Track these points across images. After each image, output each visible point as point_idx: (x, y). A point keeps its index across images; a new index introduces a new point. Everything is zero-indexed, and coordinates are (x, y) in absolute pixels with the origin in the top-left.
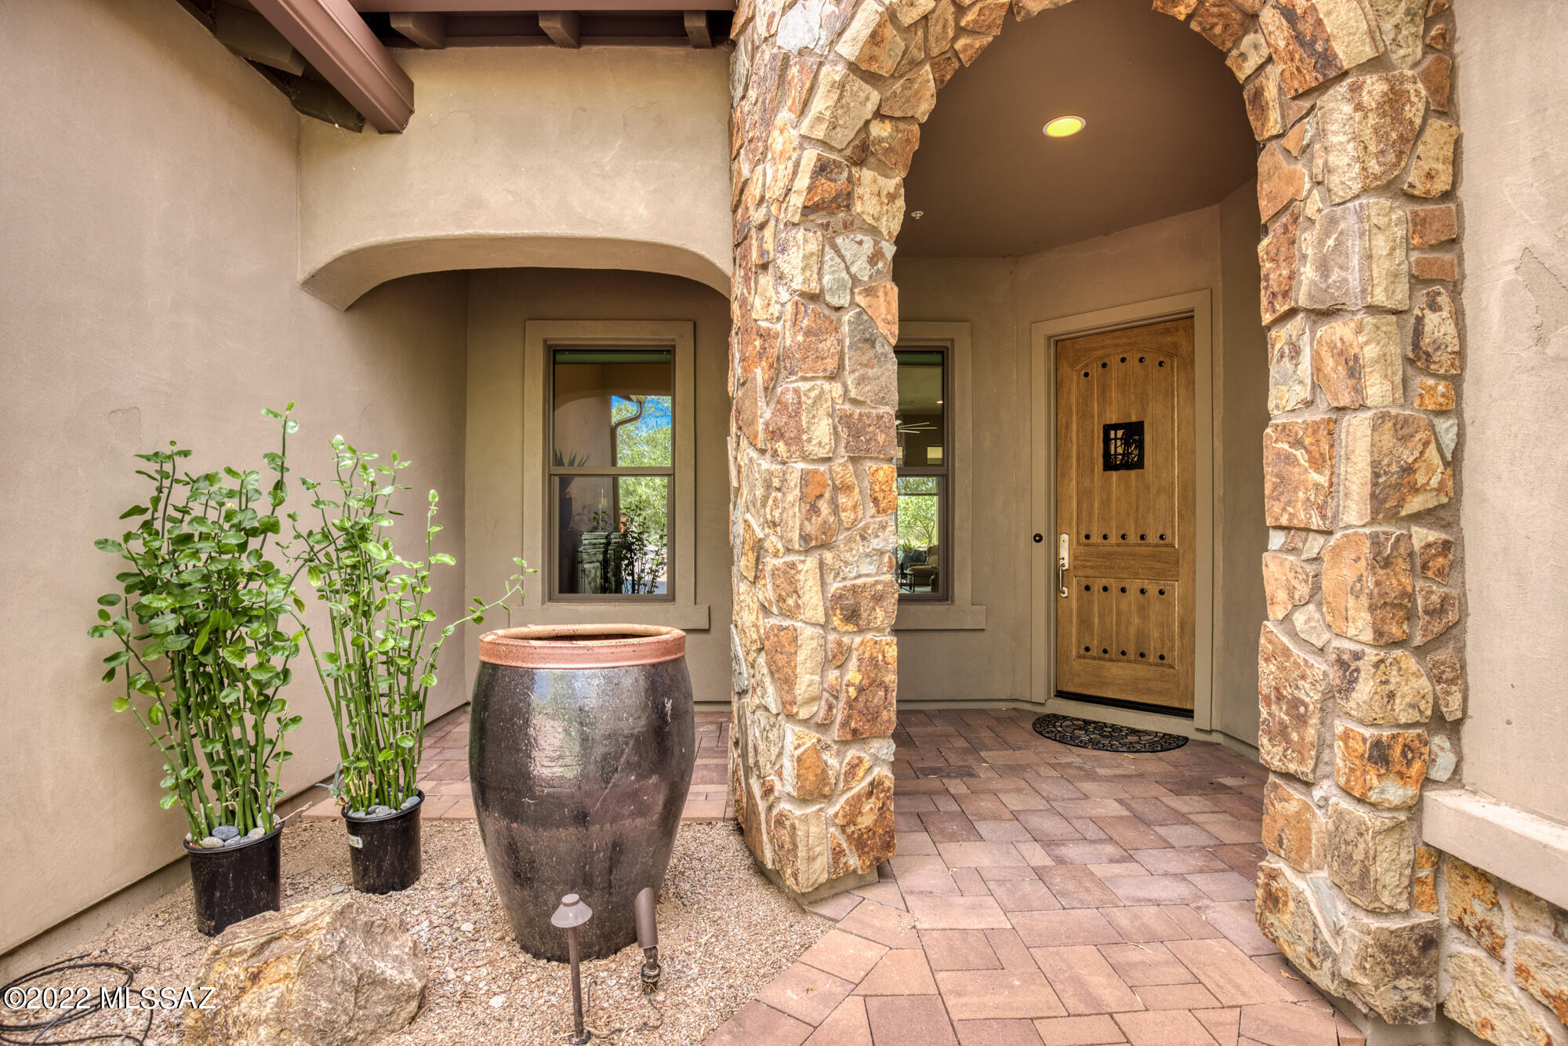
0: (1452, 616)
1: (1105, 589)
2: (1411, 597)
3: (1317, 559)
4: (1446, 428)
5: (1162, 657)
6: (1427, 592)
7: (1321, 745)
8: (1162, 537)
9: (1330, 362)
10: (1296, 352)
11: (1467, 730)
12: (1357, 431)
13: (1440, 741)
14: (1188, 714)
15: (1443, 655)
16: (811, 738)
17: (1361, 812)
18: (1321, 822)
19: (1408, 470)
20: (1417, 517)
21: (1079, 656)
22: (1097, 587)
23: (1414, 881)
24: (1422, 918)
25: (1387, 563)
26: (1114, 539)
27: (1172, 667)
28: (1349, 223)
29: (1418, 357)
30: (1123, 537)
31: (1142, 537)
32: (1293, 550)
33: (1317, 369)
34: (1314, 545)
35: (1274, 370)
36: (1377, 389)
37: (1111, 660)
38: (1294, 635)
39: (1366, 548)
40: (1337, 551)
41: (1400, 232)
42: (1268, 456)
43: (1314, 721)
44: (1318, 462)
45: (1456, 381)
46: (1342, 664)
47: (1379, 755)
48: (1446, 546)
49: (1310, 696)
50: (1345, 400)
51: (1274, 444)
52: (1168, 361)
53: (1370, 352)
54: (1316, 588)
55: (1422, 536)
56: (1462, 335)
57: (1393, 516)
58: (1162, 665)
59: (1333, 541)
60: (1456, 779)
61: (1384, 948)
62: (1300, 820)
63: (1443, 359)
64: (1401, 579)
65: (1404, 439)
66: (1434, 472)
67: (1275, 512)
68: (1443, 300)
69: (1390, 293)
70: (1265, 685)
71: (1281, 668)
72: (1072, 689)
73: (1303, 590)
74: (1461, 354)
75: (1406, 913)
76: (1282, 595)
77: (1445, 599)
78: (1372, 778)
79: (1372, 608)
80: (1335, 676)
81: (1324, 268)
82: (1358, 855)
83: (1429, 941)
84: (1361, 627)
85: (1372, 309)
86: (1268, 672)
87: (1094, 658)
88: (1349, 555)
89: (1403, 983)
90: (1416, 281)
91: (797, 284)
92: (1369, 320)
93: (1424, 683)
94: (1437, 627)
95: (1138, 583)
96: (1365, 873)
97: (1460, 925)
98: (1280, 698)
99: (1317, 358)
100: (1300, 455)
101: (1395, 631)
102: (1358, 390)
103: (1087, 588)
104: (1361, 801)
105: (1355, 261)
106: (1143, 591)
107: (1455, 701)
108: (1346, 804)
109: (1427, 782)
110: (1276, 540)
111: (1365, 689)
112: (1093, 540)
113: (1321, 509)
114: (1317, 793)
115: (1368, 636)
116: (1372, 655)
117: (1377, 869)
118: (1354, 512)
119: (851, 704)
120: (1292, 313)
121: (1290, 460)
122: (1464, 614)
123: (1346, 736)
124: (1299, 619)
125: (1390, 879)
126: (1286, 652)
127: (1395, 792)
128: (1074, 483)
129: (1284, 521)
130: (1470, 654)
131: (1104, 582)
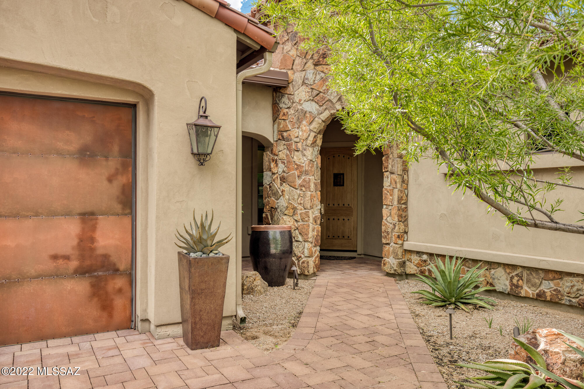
0: (407, 217)
1: (334, 219)
2: (402, 215)
3: (391, 210)
4: (406, 191)
5: (348, 237)
6: (404, 214)
7: (391, 237)
8: (348, 205)
9: (393, 181)
10: (388, 178)
11: (408, 233)
12: (396, 191)
13: (405, 235)
14: (356, 251)
15: (406, 223)
16: (310, 245)
17: (396, 245)
18: (391, 249)
19: (402, 197)
20: (403, 204)
21: (326, 239)
22: (331, 218)
23: (403, 255)
24: (403, 259)
25: (399, 210)
26: (336, 205)
27: (351, 239)
28: (395, 161)
29: (403, 181)
30: (338, 205)
31: (344, 205)
32: (387, 208)
33: (391, 181)
34: (390, 207)
35: (384, 179)
36: (399, 186)
37: (335, 239)
38: (387, 221)
39: (397, 208)
40: (393, 208)
41: (401, 164)
42: (383, 193)
43: (390, 234)
44: (391, 195)
45: (407, 185)
46: (394, 225)
47: (398, 237)
48: (406, 207)
49: (390, 230)
50: (395, 187)
51: (385, 191)
52: (350, 158)
53: (398, 181)
54: (391, 214)
55: (403, 206)
56: (408, 178)
57: (400, 204)
58: (348, 239)
59: (393, 207)
60: (407, 240)
61: (399, 264)
62: (388, 250)
63: (406, 181)
64: (401, 212)
65: (401, 193)
66: (404, 198)
67: (384, 202)
68: (406, 173)
69: (400, 172)
70: (383, 230)
71: (386, 227)
72: (324, 248)
73: (389, 214)
74: (408, 181)
75: (401, 259)
76: (385, 215)
77: (406, 215)
78: (398, 240)
79: (398, 216)
80: (393, 227)
81: (392, 166)
82: (396, 251)
83: (404, 263)
84: (396, 219)
85: (398, 175)
86: (383, 228)
87: (330, 239)
88: (395, 209)
89: (401, 268)
90: (403, 171)
91: (309, 158)
92: (398, 176)
93: (403, 227)
94: (405, 219)
95: (343, 217)
96: (397, 254)
97: (408, 260)
98: (385, 231)
99: (391, 179)
100: (388, 193)
101: (400, 219)
102: (396, 186)
103: (329, 219)
104: (396, 244)
105: (396, 167)
106: (344, 220)
107: (407, 229)
108: (395, 245)
109: (404, 241)
110: (385, 207)
111: (397, 228)
112: (330, 206)
113: (391, 202)
114: (391, 245)
115: (397, 220)
116: (398, 223)
117: (398, 253)
118: (396, 203)
119: (315, 238)
120: (388, 171)
121: (387, 194)
122: (408, 217)
123: (395, 235)
124: (388, 219)
125: (400, 254)
126: (386, 224)
127: (400, 242)
128: (325, 189)
129: (386, 204)
130: (409, 223)
131: (333, 217)
